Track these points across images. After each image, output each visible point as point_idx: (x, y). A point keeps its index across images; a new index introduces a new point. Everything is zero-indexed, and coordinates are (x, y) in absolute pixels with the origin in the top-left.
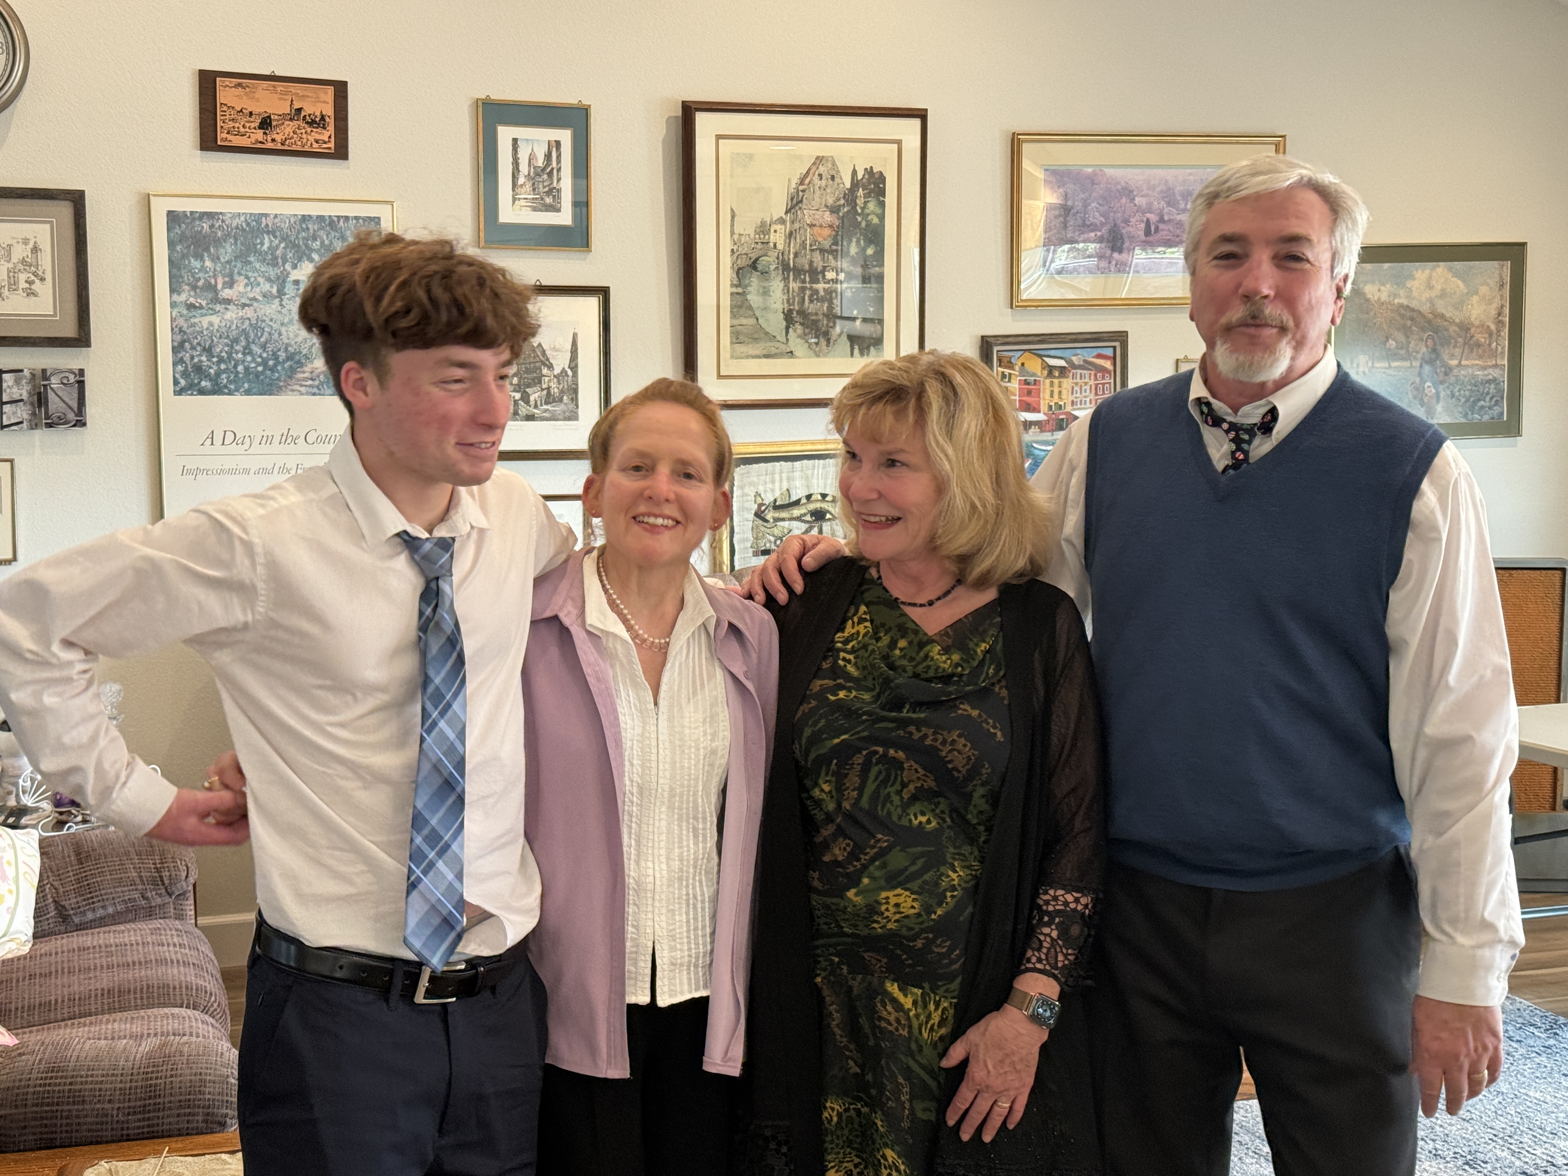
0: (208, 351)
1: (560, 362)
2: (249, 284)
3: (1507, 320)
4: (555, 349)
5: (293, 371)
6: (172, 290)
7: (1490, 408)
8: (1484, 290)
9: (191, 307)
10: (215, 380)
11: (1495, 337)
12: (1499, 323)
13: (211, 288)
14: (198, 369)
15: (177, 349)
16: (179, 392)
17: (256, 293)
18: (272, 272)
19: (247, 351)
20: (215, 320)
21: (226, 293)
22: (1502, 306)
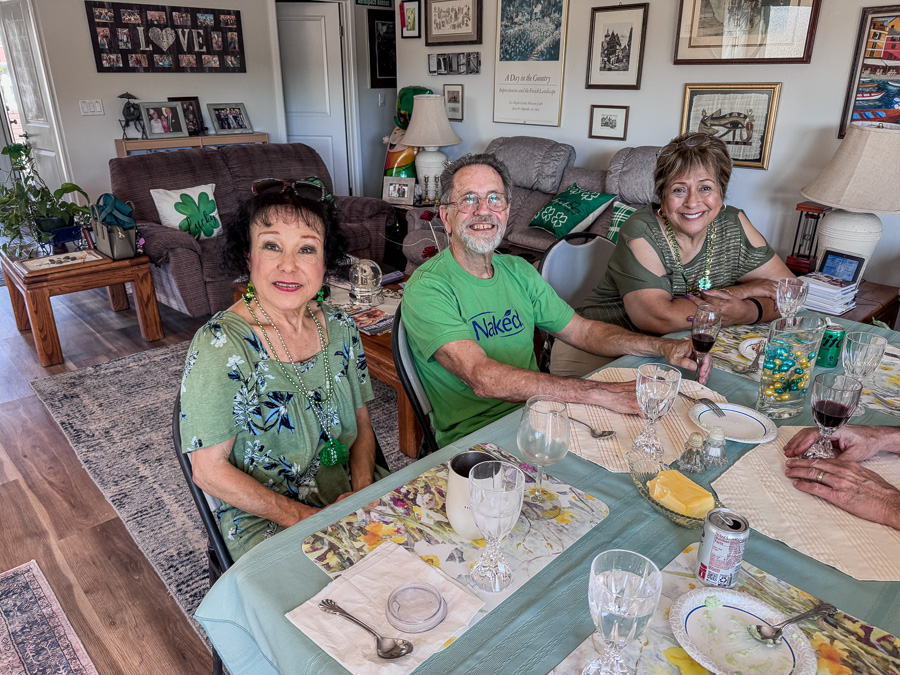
0: (509, 43)
1: (624, 43)
2: (523, 15)
4: (623, 36)
5: (532, 50)
6: (502, 20)
9: (506, 26)
10: (510, 55)
13: (512, 18)
14: (506, 50)
15: (501, 43)
16: (501, 60)
17: (524, 20)
18: (529, 10)
19: (520, 43)
20: (512, 31)
21: (516, 20)
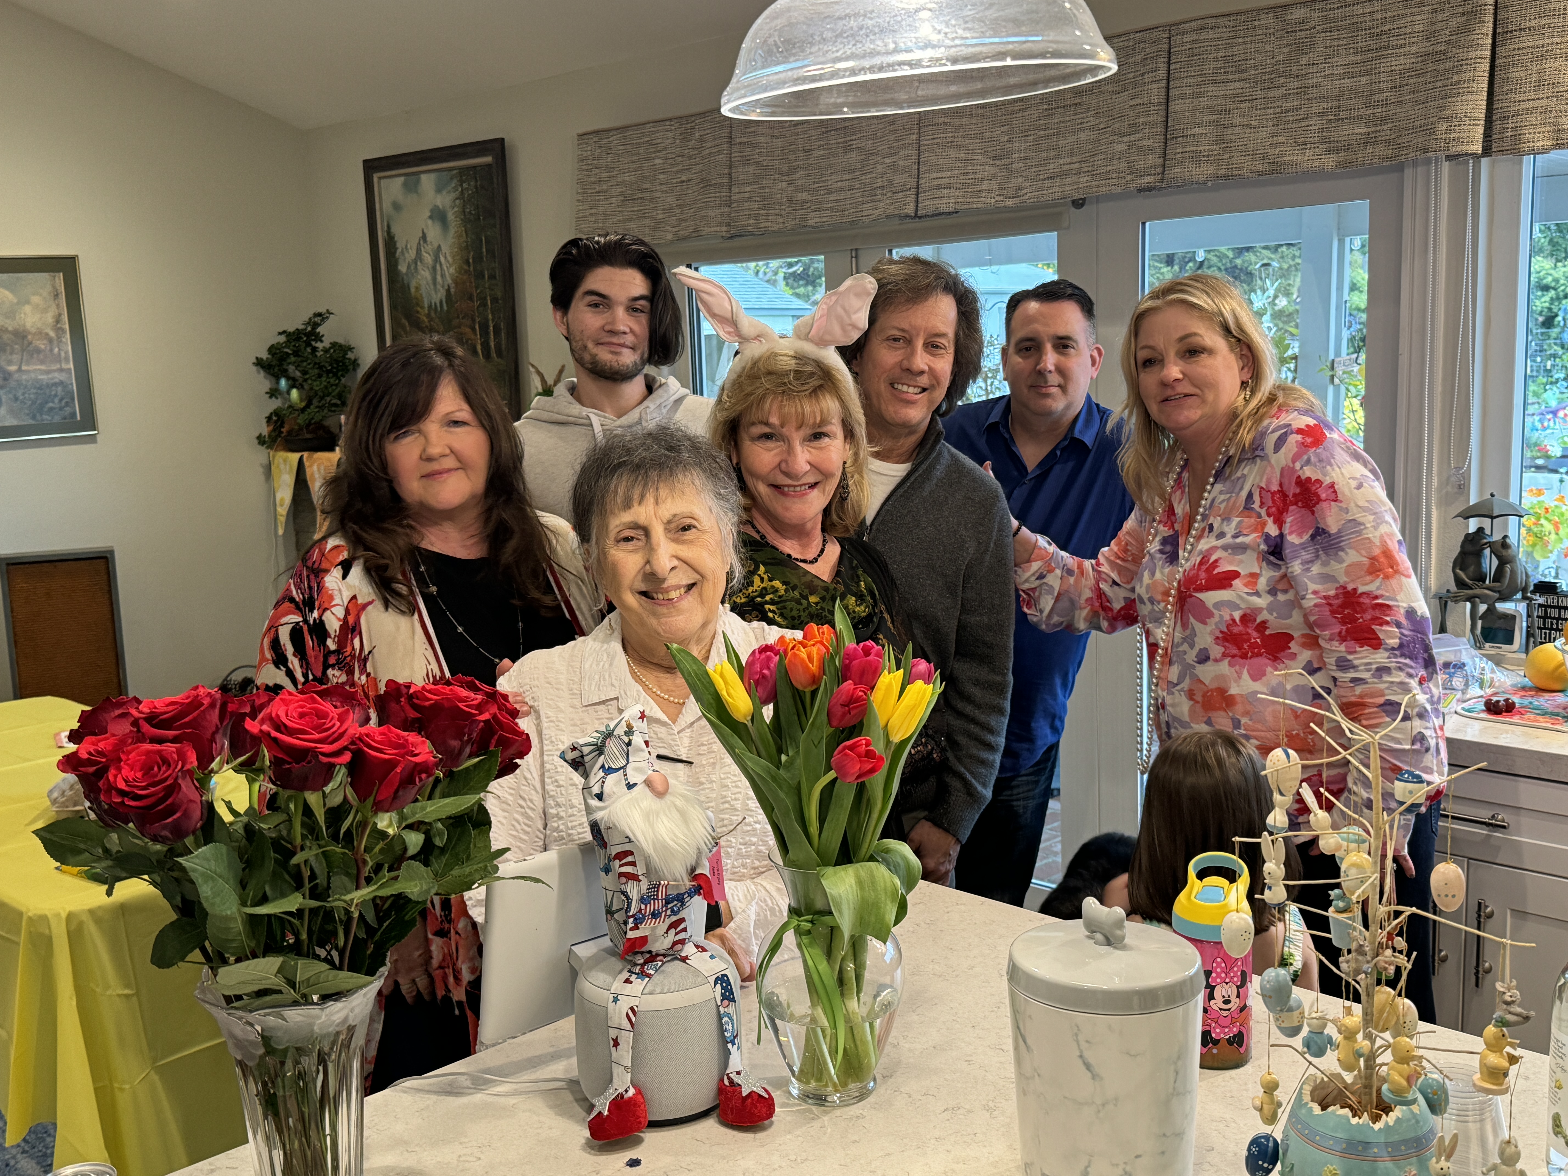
3: (67, 327)
7: (61, 409)
8: (35, 299)
11: (55, 342)
12: (59, 330)
22: (60, 315)
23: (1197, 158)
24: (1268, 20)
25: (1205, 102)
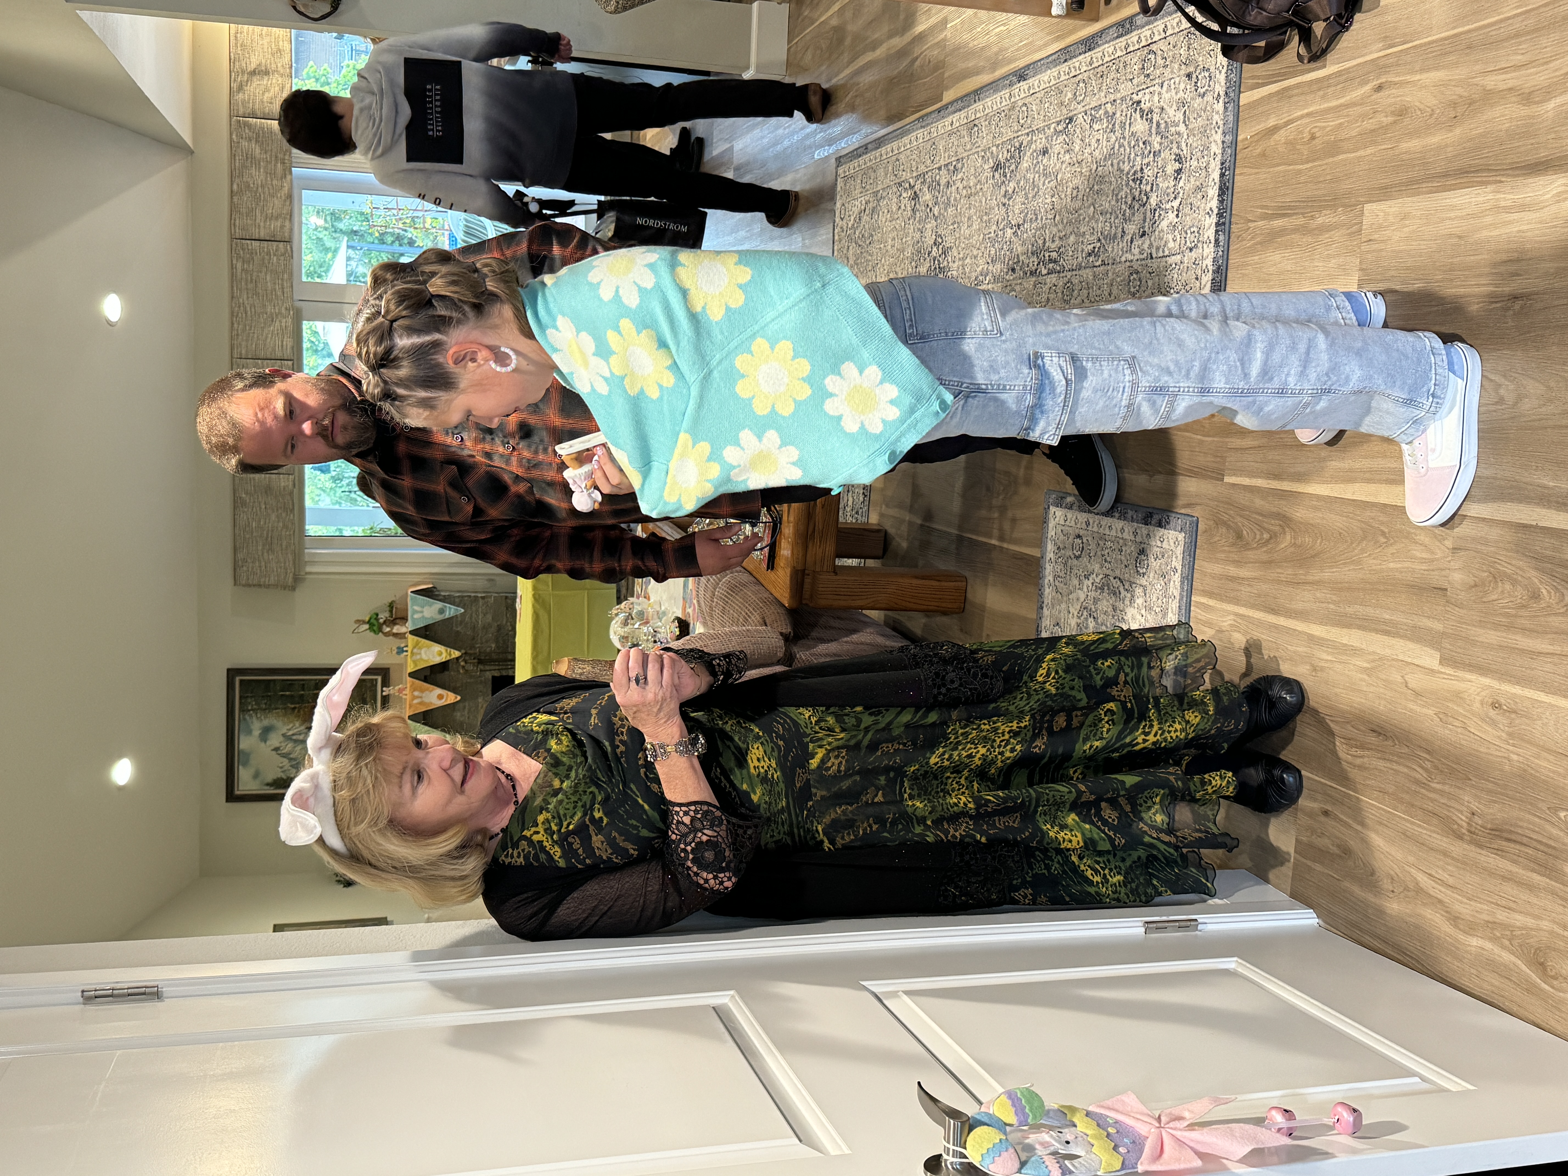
23: (282, 227)
24: (235, 199)
25: (262, 224)
